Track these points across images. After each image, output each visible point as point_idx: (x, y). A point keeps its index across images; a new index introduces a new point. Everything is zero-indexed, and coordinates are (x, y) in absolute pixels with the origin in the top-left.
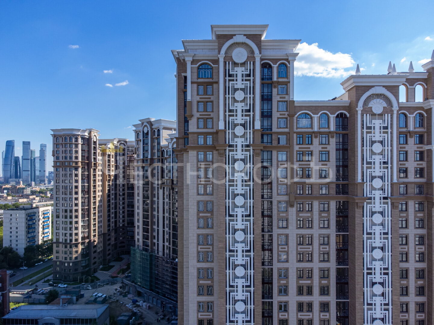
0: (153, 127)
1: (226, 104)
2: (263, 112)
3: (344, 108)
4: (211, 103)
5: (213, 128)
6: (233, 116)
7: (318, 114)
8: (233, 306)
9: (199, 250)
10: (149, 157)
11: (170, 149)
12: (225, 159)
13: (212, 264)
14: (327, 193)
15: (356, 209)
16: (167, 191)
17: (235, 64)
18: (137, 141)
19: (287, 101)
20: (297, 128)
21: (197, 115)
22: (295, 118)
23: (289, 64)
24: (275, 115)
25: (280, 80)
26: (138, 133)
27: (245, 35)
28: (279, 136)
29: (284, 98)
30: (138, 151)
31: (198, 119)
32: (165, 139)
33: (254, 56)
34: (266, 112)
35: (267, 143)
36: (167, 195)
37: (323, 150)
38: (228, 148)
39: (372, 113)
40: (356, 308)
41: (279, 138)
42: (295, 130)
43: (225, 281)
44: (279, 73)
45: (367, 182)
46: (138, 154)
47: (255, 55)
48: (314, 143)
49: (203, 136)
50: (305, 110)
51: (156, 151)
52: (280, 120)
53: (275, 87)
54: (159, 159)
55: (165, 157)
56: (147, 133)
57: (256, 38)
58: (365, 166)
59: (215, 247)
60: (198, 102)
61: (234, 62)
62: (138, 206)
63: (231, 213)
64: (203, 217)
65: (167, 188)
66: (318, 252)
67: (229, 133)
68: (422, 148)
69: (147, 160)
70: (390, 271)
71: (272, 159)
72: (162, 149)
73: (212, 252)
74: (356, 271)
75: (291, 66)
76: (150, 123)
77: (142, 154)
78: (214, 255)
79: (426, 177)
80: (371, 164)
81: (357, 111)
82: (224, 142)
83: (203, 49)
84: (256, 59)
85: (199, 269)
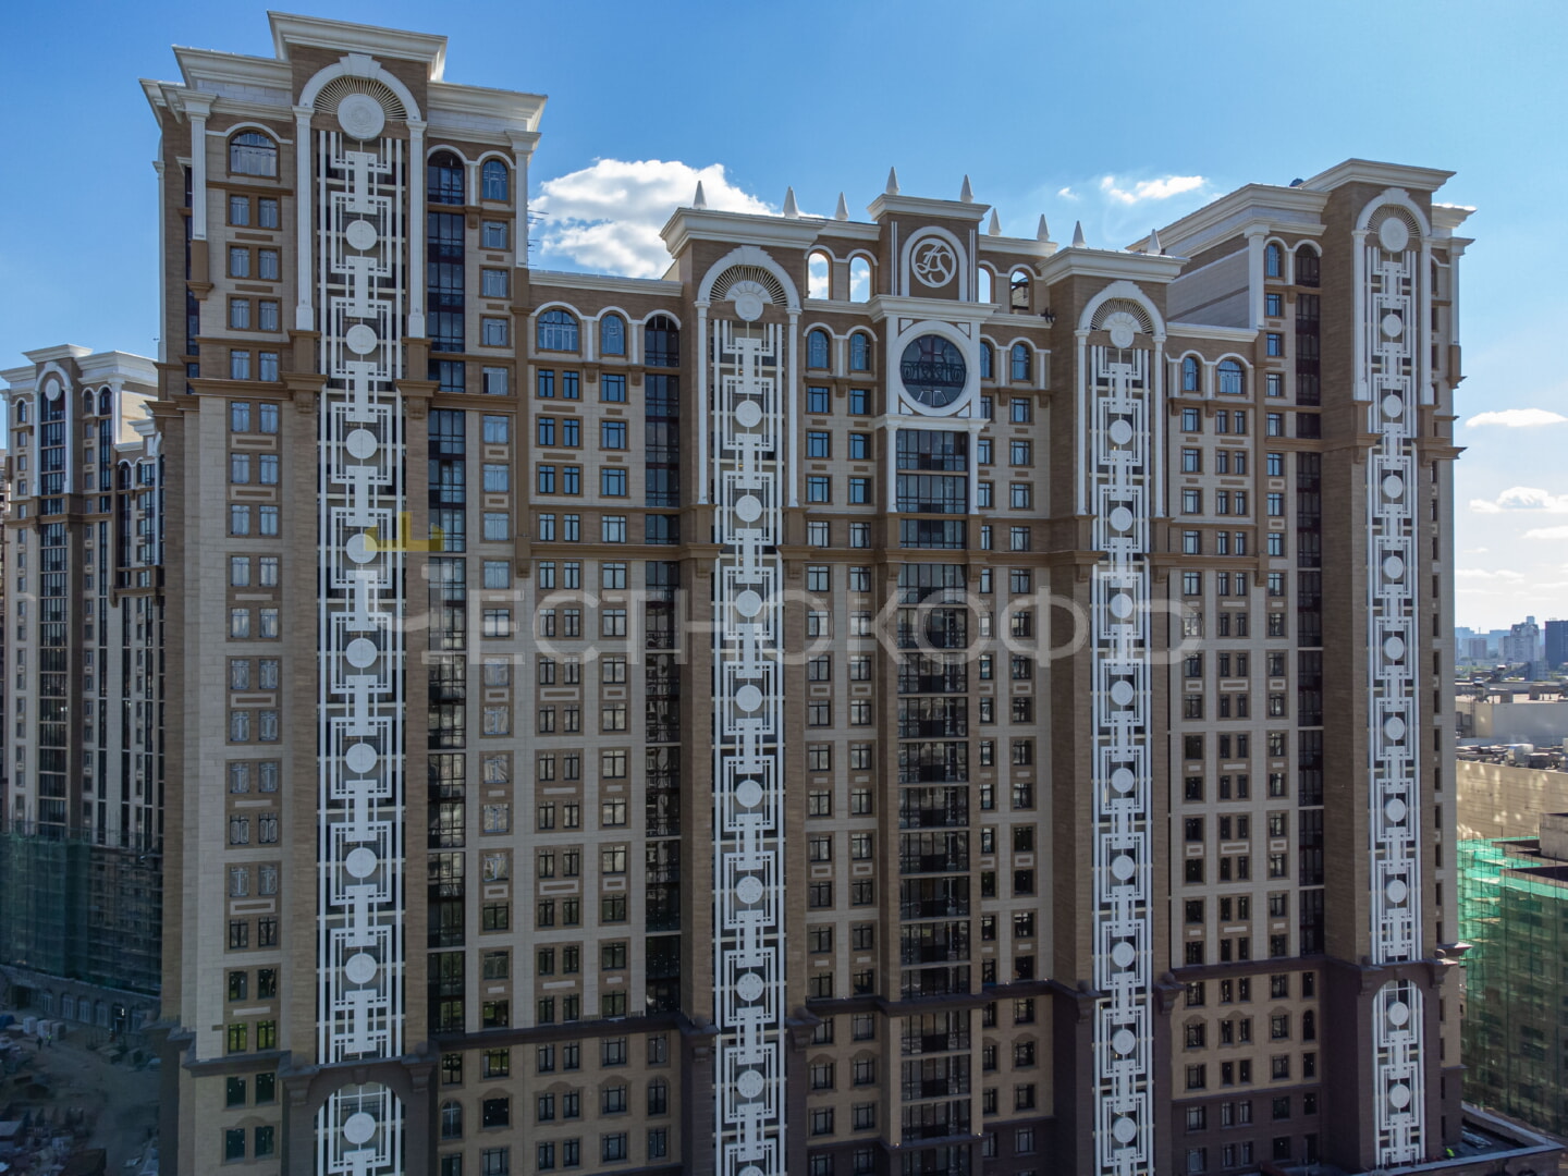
0: (83, 380)
1: (319, 259)
2: (439, 295)
3: (668, 302)
4: (273, 255)
5: (279, 330)
6: (341, 293)
7: (595, 315)
8: (341, 864)
9: (234, 704)
10: (67, 488)
11: (151, 458)
12: (315, 422)
13: (277, 747)
14: (623, 540)
15: (694, 579)
16: (139, 610)
17: (349, 142)
18: (15, 433)
19: (506, 270)
20: (538, 350)
21: (226, 286)
22: (531, 322)
23: (515, 164)
24: (475, 307)
25: (488, 206)
26: (21, 403)
27: (376, 58)
28: (487, 370)
29: (500, 259)
30: (19, 468)
31: (231, 299)
32: (130, 423)
33: (405, 125)
34: (446, 295)
35: (452, 386)
36: (139, 627)
37: (611, 417)
38: (325, 391)
39: (733, 317)
40: (694, 847)
41: (486, 376)
42: (532, 355)
43: (315, 790)
44: (483, 184)
45: (721, 504)
46: (19, 482)
47: (408, 123)
48: (586, 395)
49: (247, 355)
50: (560, 300)
51: (95, 468)
52: (487, 321)
53: (473, 226)
54: (108, 498)
55: (133, 487)
56: (60, 403)
57: (413, 73)
58: (717, 460)
59: (284, 697)
60: (231, 247)
61: (344, 134)
62: (19, 676)
63: (334, 585)
64: (245, 604)
65: (139, 600)
66: (596, 704)
67: (329, 344)
68: (865, 424)
69: (57, 503)
70: (780, 745)
71: (464, 436)
72: (118, 458)
73: (277, 711)
74: (695, 746)
75: (519, 168)
76: (70, 363)
77: (36, 478)
78: (284, 722)
79: (875, 501)
80: (734, 458)
81: (696, 310)
82: (311, 370)
83: (244, 84)
84: (413, 135)
85: (231, 765)
